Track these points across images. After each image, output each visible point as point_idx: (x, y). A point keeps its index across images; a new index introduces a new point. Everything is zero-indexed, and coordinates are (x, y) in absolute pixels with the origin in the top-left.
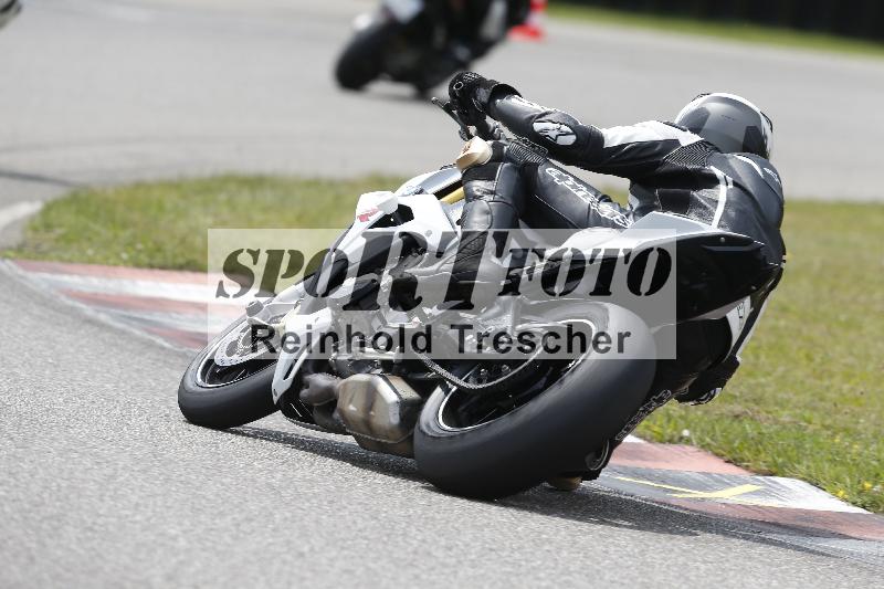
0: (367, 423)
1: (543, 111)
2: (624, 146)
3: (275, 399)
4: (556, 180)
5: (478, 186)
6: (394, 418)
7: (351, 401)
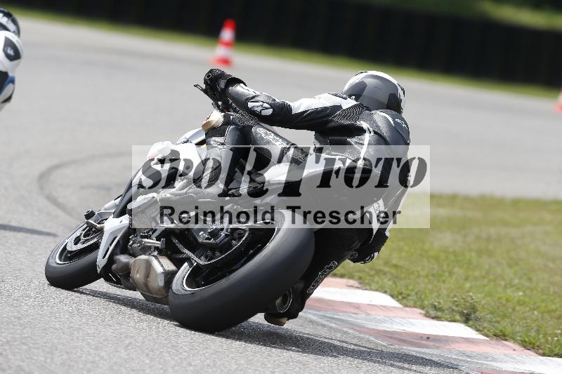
0: (146, 285)
1: (254, 94)
2: (306, 111)
3: (99, 270)
4: (263, 135)
5: (215, 140)
6: (161, 283)
7: (137, 272)
